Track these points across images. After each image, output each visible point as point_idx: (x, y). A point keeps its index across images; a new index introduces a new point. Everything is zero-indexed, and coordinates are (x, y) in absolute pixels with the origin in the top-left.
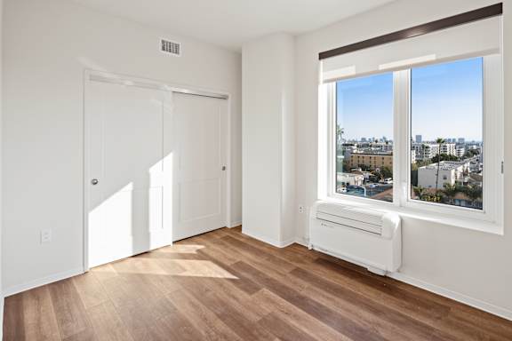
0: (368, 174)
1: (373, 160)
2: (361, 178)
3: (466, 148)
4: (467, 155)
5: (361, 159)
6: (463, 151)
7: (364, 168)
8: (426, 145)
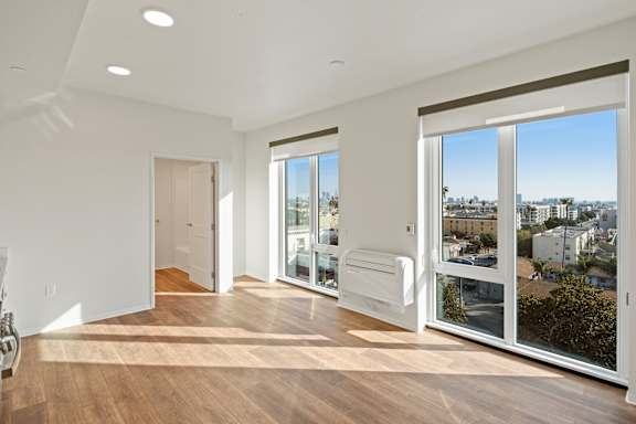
0: (465, 243)
1: (469, 226)
2: (457, 247)
3: (579, 209)
4: (582, 218)
5: (454, 225)
6: (575, 215)
7: (461, 236)
8: (532, 206)
